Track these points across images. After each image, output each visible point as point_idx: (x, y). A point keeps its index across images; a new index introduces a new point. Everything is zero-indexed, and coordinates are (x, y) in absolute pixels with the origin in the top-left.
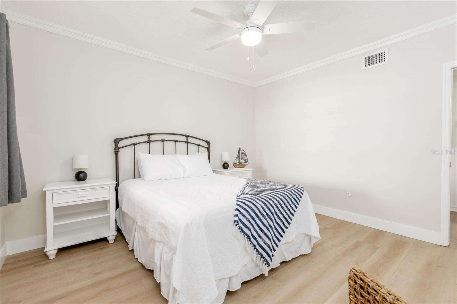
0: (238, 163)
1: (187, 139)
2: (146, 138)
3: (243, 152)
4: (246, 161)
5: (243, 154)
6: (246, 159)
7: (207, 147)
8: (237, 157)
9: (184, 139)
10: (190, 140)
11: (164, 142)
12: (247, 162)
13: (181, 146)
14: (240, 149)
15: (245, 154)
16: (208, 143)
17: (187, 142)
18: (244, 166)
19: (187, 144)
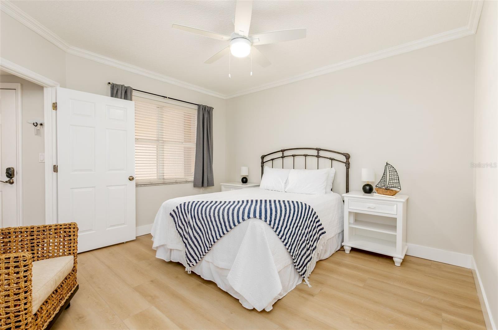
0: (384, 188)
1: (318, 153)
2: (280, 154)
3: (392, 169)
4: (397, 185)
5: (392, 173)
6: (397, 181)
7: (345, 161)
8: (382, 178)
9: (315, 153)
10: (322, 153)
11: (295, 157)
12: (399, 187)
13: (312, 161)
14: (387, 164)
15: (396, 173)
16: (348, 156)
17: (318, 156)
18: (394, 193)
19: (317, 158)
